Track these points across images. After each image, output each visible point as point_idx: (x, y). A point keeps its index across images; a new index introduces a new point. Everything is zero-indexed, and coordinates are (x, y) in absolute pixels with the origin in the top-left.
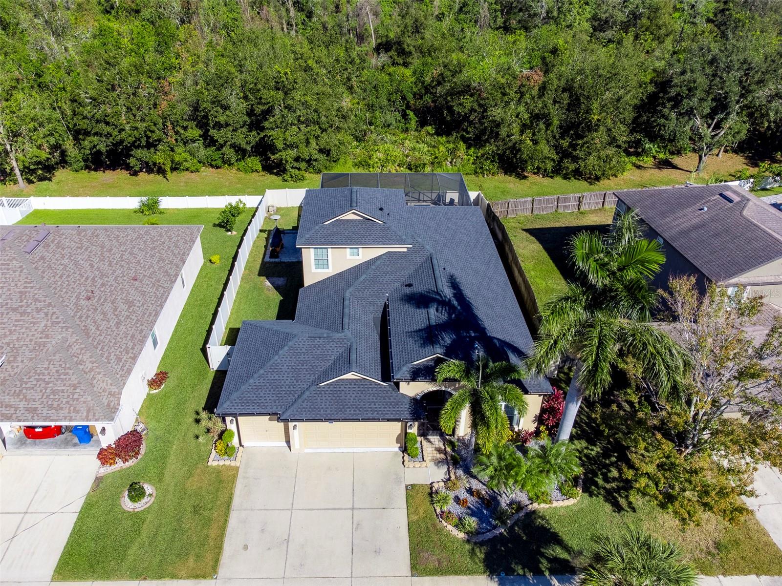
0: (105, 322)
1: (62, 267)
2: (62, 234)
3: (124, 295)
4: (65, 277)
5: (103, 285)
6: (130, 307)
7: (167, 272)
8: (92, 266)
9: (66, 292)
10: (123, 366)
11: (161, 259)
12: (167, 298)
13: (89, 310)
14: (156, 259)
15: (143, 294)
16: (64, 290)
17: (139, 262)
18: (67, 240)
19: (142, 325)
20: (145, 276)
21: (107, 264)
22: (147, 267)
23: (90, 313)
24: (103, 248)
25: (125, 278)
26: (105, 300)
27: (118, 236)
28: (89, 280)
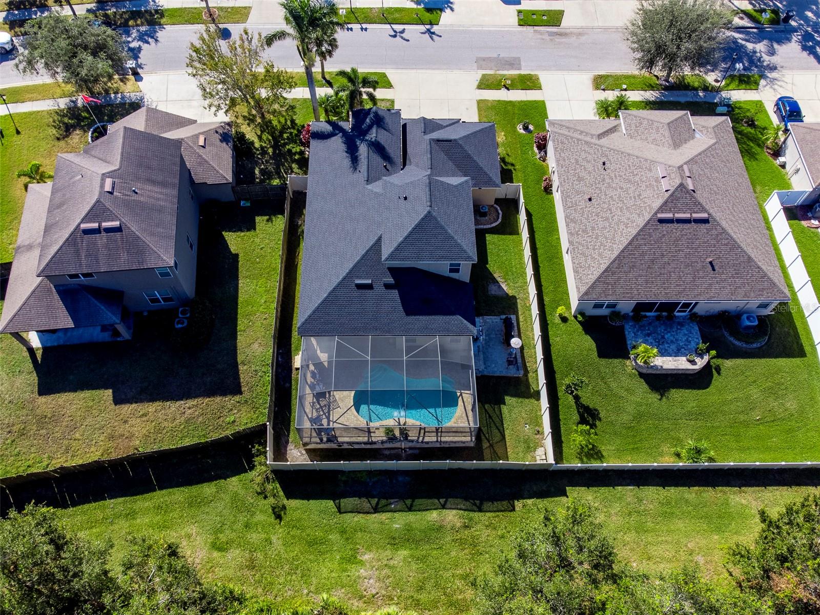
0: (584, 157)
1: (635, 173)
2: (658, 197)
3: (587, 182)
4: (628, 168)
5: (604, 180)
6: (579, 177)
7: (575, 223)
8: (622, 188)
9: (618, 159)
10: (558, 141)
11: (584, 231)
12: (562, 201)
13: (597, 157)
14: (589, 229)
15: (578, 193)
16: (620, 159)
17: (597, 215)
18: (651, 195)
19: (564, 171)
20: (586, 207)
21: (614, 197)
22: (590, 216)
23: (596, 156)
24: (627, 208)
25: (596, 195)
26: (595, 171)
27: (627, 227)
28: (614, 177)
